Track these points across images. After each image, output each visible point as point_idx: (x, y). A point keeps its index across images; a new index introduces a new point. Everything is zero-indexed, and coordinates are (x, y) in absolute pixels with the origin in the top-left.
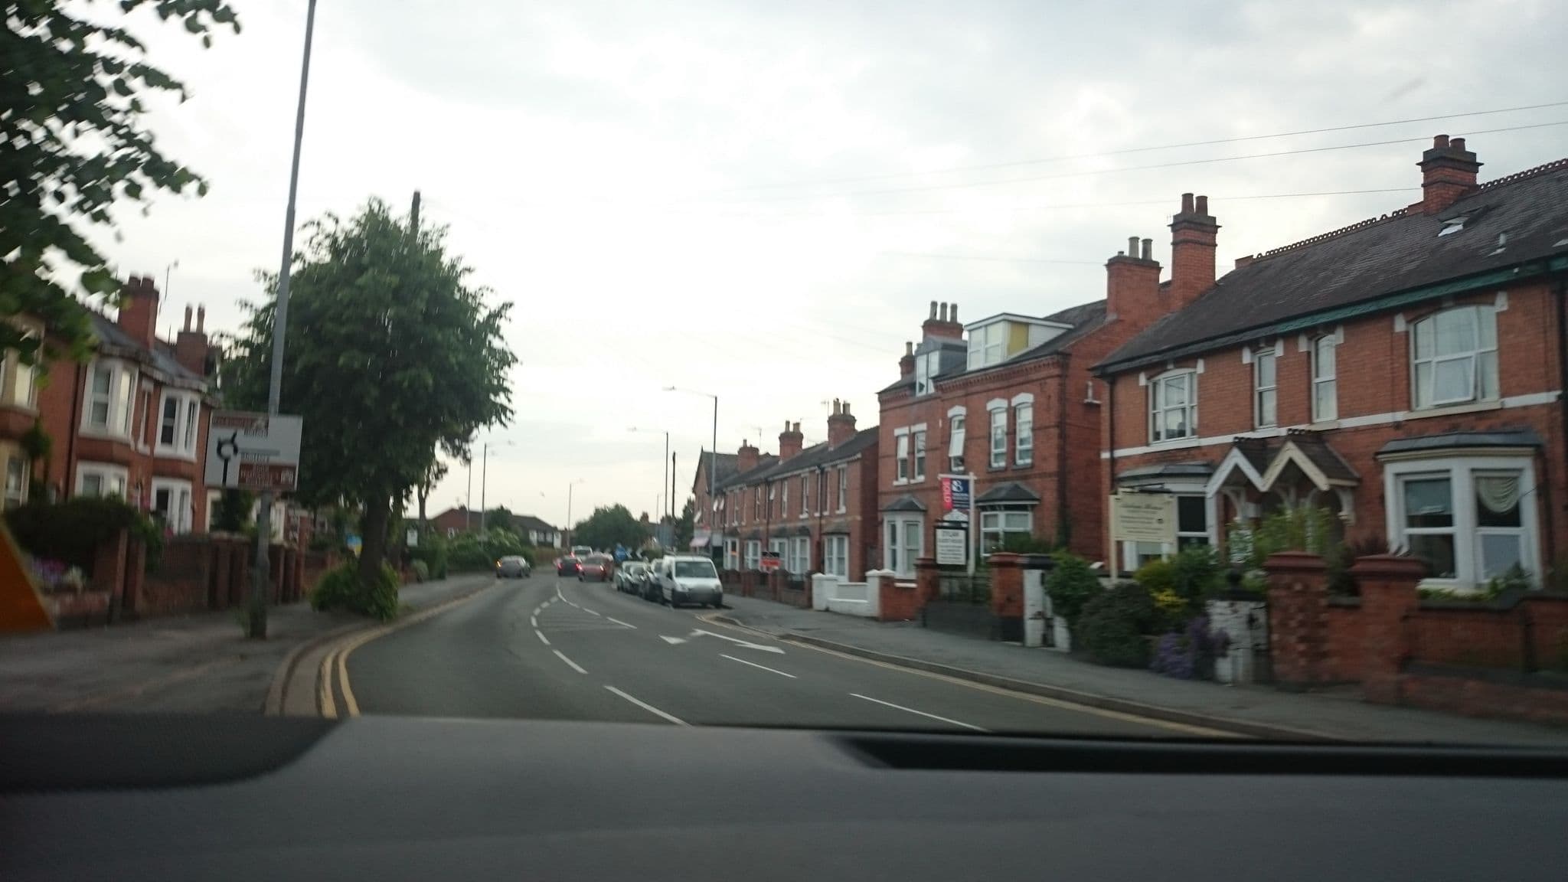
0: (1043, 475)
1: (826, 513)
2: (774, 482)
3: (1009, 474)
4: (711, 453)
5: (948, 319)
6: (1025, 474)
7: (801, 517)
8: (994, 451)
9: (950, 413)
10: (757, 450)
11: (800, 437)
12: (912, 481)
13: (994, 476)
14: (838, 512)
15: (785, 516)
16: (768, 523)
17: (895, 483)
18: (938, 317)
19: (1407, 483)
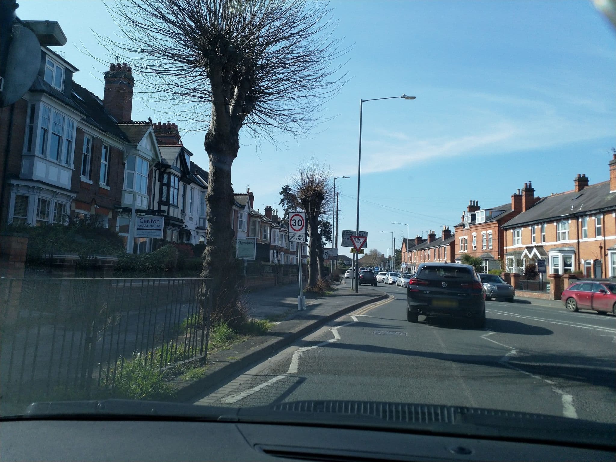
0: (494, 252)
1: (441, 260)
2: (426, 249)
3: (487, 251)
4: (407, 239)
5: (475, 205)
6: (491, 251)
7: (434, 260)
8: (483, 245)
9: (473, 234)
10: (421, 238)
11: (435, 235)
12: (464, 252)
13: (483, 251)
14: (444, 259)
15: (429, 260)
16: (425, 262)
17: (460, 252)
18: (472, 205)
19: (553, 258)
